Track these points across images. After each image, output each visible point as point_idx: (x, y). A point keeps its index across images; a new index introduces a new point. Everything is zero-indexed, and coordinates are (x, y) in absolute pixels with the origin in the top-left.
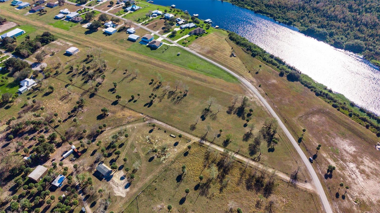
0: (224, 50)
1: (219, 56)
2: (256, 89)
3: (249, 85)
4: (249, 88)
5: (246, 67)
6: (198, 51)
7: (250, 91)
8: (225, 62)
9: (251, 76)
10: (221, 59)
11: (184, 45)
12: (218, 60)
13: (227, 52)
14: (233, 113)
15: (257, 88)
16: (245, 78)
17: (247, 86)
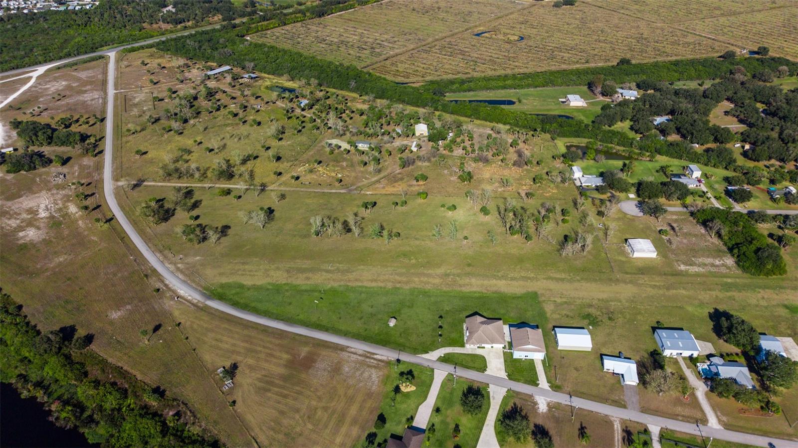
0: (259, 389)
1: (272, 355)
2: (167, 282)
3: (185, 288)
4: (184, 281)
5: (187, 338)
6: (345, 355)
7: (181, 276)
8: (250, 336)
9: (176, 313)
10: (264, 347)
11: (403, 368)
12: (273, 340)
13: (249, 381)
14: (219, 228)
15: (166, 285)
16: (193, 304)
17: (188, 284)
